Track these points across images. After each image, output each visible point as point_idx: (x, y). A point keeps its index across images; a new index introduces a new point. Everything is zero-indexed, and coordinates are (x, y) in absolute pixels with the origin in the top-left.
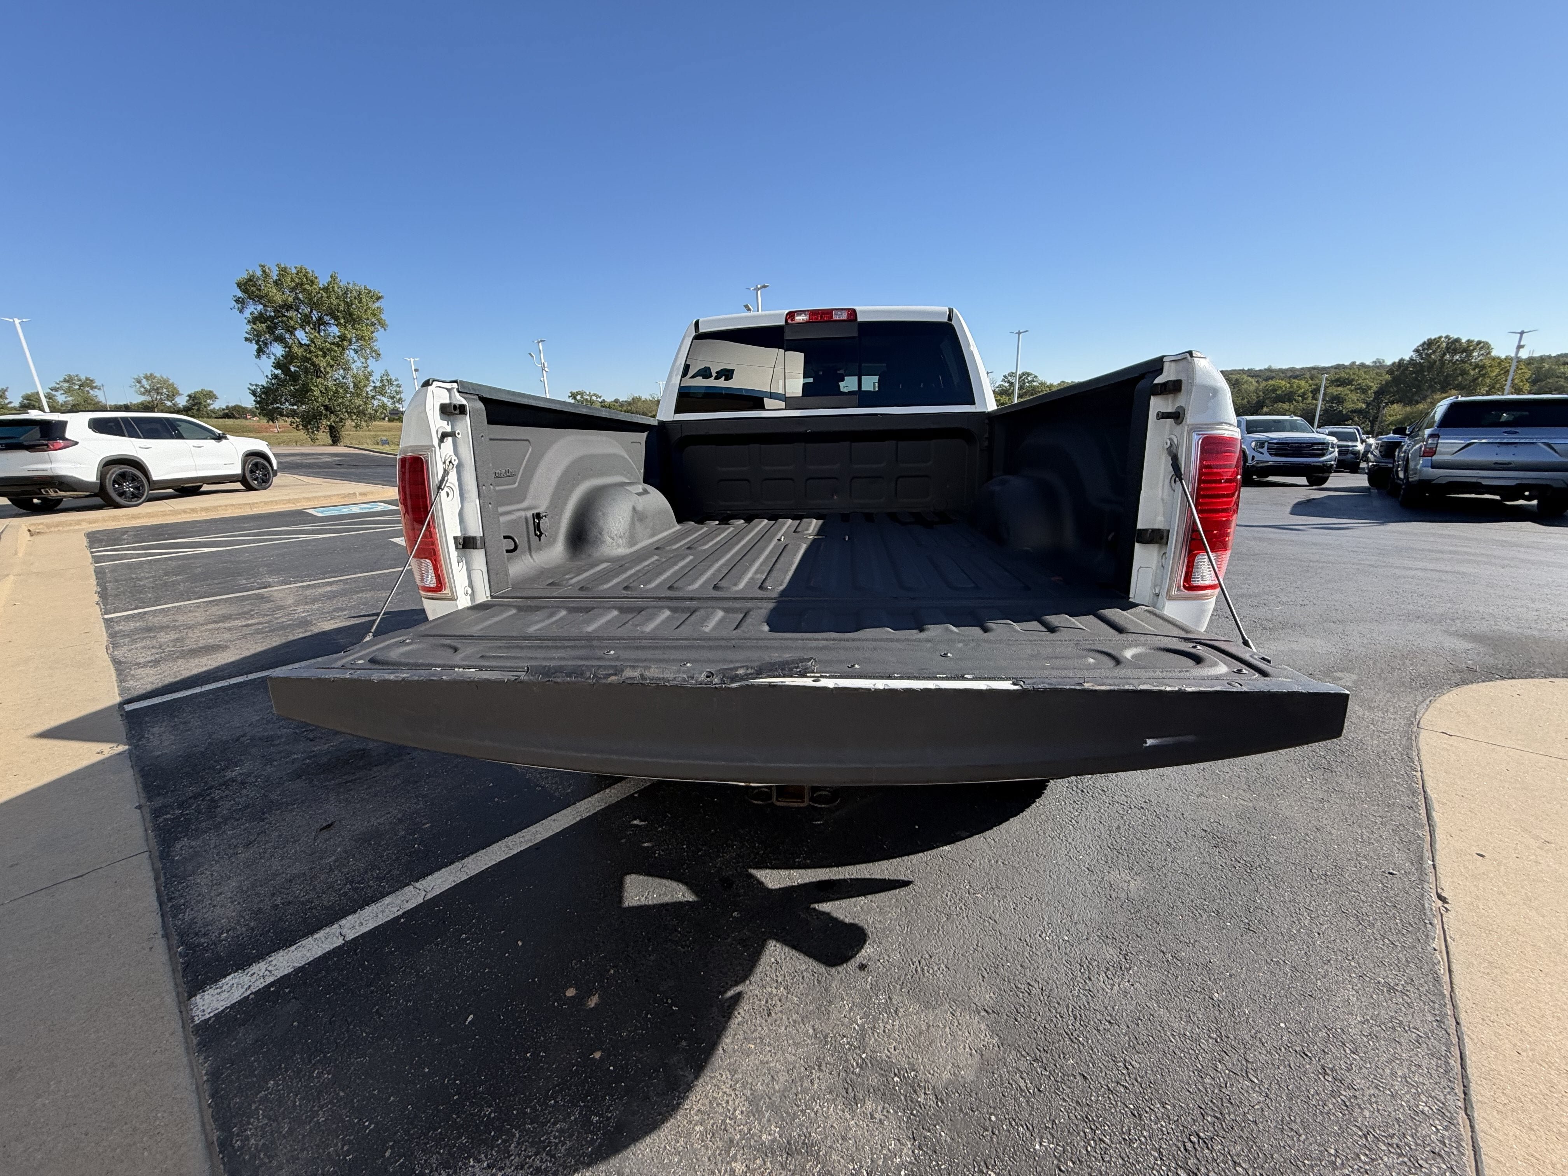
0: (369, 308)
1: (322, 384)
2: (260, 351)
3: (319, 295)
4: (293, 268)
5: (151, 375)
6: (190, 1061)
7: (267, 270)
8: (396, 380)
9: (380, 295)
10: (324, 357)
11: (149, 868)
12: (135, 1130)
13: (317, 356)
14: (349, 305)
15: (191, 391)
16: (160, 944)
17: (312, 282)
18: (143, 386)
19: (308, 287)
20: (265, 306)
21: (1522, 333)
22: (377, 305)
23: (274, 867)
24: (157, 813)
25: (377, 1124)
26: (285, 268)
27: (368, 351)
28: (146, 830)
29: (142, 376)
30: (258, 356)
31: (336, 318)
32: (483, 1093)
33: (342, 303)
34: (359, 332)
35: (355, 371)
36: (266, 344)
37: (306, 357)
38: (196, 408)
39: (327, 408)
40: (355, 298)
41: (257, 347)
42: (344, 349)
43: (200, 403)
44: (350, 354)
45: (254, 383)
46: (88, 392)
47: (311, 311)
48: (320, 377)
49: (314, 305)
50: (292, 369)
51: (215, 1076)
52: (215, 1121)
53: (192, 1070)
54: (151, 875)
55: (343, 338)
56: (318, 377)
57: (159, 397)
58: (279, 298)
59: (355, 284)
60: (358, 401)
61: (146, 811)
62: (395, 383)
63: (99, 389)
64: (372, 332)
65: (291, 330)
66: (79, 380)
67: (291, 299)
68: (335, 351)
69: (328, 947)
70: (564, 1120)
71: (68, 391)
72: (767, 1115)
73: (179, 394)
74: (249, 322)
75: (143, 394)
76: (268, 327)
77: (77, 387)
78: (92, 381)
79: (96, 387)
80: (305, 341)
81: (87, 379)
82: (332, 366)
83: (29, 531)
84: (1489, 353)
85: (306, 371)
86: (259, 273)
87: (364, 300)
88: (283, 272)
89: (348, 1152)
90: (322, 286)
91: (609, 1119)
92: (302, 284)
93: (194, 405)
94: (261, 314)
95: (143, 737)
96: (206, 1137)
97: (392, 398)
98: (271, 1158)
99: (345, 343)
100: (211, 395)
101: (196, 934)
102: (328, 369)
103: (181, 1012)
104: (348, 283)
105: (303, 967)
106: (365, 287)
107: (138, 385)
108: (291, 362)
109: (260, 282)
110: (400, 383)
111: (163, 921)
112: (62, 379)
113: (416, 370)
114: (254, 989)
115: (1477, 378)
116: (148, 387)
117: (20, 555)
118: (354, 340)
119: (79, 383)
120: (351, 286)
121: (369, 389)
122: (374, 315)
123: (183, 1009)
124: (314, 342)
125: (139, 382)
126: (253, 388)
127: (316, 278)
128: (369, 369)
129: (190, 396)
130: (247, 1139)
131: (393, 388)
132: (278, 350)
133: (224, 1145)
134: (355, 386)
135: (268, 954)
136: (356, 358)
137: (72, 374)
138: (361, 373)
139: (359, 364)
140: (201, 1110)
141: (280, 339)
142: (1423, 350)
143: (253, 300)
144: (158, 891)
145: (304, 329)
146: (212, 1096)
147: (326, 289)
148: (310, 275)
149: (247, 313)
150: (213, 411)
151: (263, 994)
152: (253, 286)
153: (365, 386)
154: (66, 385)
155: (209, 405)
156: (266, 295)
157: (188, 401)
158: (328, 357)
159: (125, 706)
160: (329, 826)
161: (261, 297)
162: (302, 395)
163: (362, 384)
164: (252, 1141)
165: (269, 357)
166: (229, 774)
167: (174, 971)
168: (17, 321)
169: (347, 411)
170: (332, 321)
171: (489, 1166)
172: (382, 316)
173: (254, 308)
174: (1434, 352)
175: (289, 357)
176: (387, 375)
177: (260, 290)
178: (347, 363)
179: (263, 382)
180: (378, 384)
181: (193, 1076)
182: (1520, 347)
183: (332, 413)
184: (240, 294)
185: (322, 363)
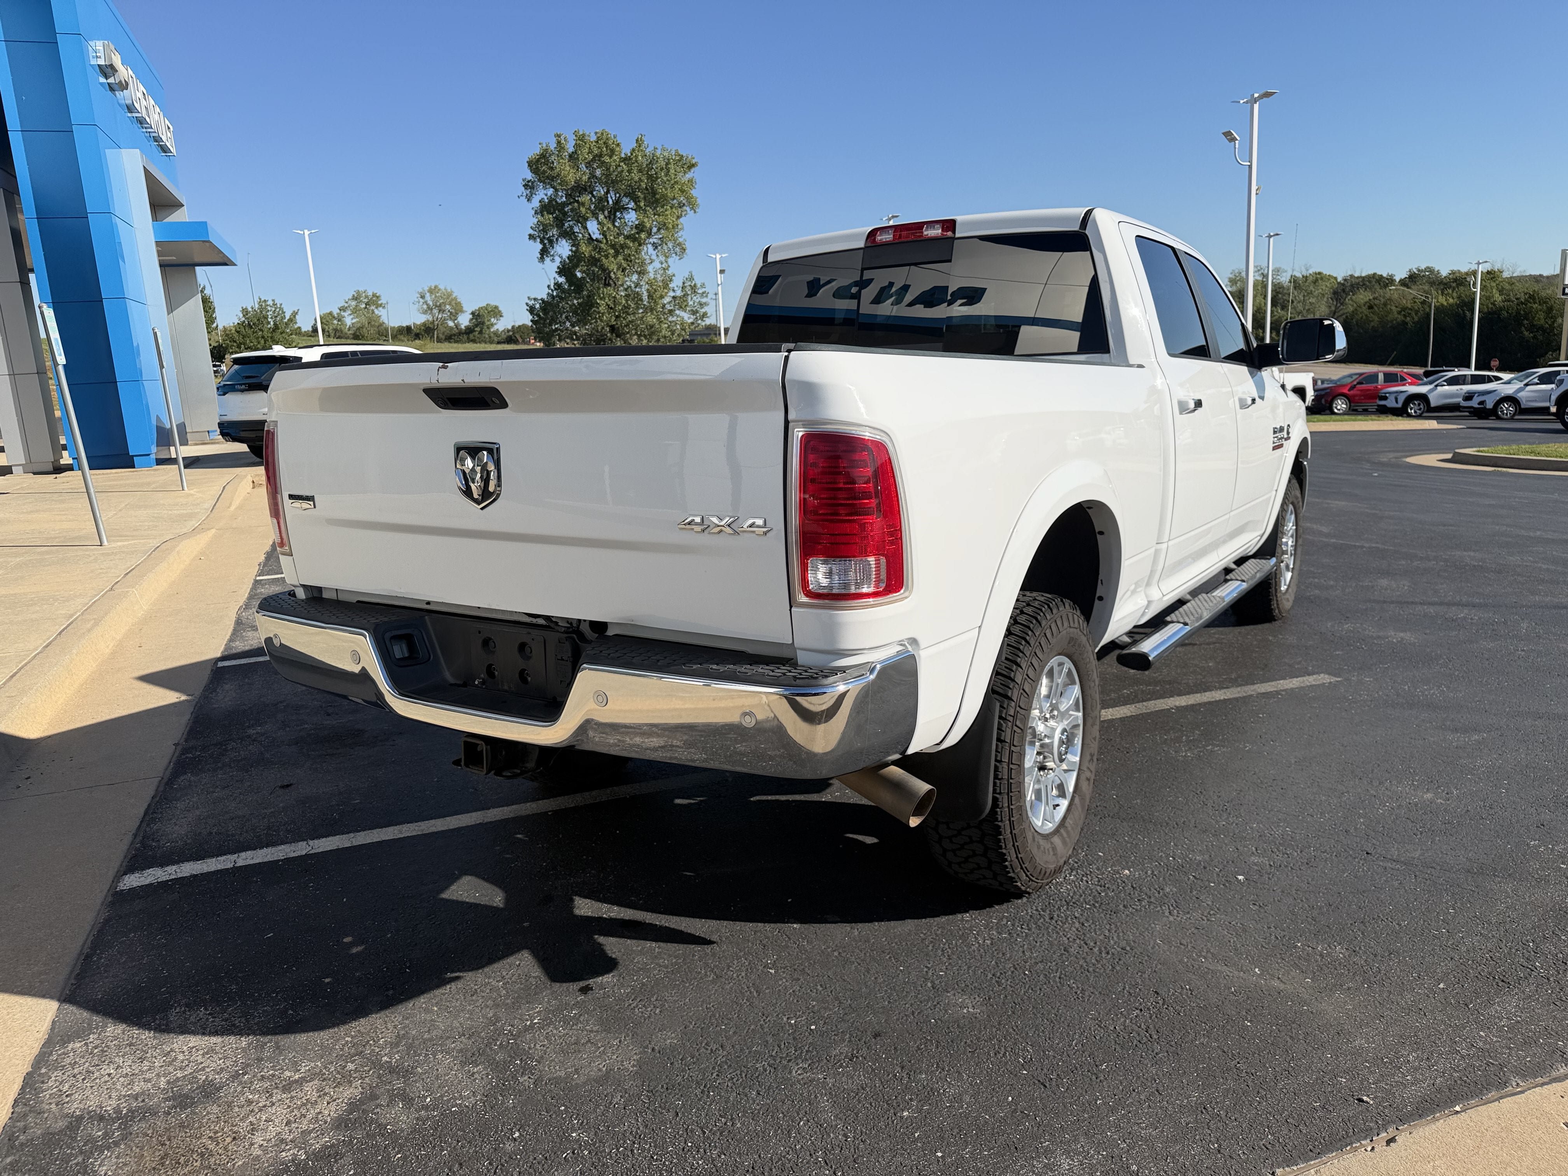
0: (676, 183)
1: (610, 295)
2: (544, 252)
3: (619, 169)
4: (593, 134)
5: (436, 287)
6: (100, 910)
7: (563, 141)
8: (703, 286)
9: (694, 161)
10: (615, 256)
11: (155, 788)
12: (52, 933)
13: (607, 257)
14: (652, 179)
15: (475, 307)
16: (128, 839)
17: (613, 151)
18: (426, 302)
19: (607, 159)
20: (556, 190)
22: (689, 176)
23: (230, 808)
24: (185, 751)
25: (169, 974)
26: (584, 135)
27: (670, 245)
28: (170, 762)
29: (426, 289)
30: (542, 259)
31: (636, 200)
32: (239, 977)
33: (644, 178)
34: (661, 219)
35: (652, 276)
36: (551, 242)
37: (594, 258)
38: (478, 329)
39: (613, 328)
40: (662, 169)
41: (541, 246)
42: (640, 245)
43: (483, 323)
44: (648, 251)
45: (533, 297)
46: (373, 312)
47: (608, 192)
48: (609, 285)
49: (610, 182)
50: (579, 275)
51: (107, 921)
52: (92, 943)
53: (98, 915)
54: (152, 793)
55: (640, 228)
56: (607, 285)
57: (440, 316)
58: (571, 176)
59: (663, 150)
60: (651, 319)
61: (179, 748)
62: (700, 291)
63: (384, 307)
64: (678, 217)
65: (582, 220)
66: (366, 297)
67: (585, 178)
68: (629, 248)
69: (220, 867)
70: (272, 1007)
71: (355, 311)
72: (401, 1048)
73: (462, 311)
74: (536, 213)
75: (425, 312)
76: (556, 218)
77: (364, 306)
78: (378, 297)
79: (381, 305)
80: (596, 235)
81: (374, 295)
82: (624, 270)
83: (253, 482)
85: (594, 278)
86: (553, 146)
87: (672, 171)
88: (581, 139)
89: (145, 982)
90: (623, 156)
91: (299, 1014)
92: (601, 155)
93: (477, 326)
94: (551, 200)
95: (215, 691)
96: (82, 949)
97: (694, 312)
98: (106, 971)
99: (643, 236)
100: (496, 312)
101: (153, 840)
102: (619, 273)
103: (113, 882)
104: (655, 148)
105: (197, 875)
106: (676, 151)
107: (422, 301)
108: (576, 266)
109: (553, 158)
110: (707, 290)
111: (140, 826)
112: (351, 297)
113: (722, 272)
114: (159, 880)
116: (431, 303)
117: (232, 508)
118: (655, 230)
119: (366, 300)
120: (658, 153)
121: (666, 300)
122: (682, 191)
123: (116, 880)
124: (605, 237)
125: (423, 297)
126: (531, 303)
127: (618, 145)
128: (669, 272)
129: (473, 313)
130: (101, 958)
131: (697, 299)
132: (564, 249)
133: (88, 957)
134: (650, 296)
135: (183, 862)
136: (654, 257)
137: (361, 289)
138: (659, 278)
139: (657, 265)
140: (88, 935)
141: (568, 234)
143: (544, 183)
144: (149, 805)
145: (597, 218)
146: (98, 932)
147: (626, 160)
148: (610, 142)
149: (536, 203)
150: (496, 333)
151: (163, 885)
152: (545, 164)
153: (662, 297)
154: (354, 303)
155: (492, 325)
156: (559, 175)
157: (471, 320)
158: (620, 257)
159: (219, 663)
160: (288, 786)
161: (552, 178)
162: (585, 311)
163: (658, 294)
164: (103, 961)
165: (553, 260)
166: (251, 731)
167: (125, 857)
168: (307, 233)
169: (636, 334)
170: (632, 205)
171: (209, 1014)
172: (694, 192)
173: (543, 194)
175: (575, 258)
176: (691, 278)
177: (552, 169)
178: (643, 264)
179: (543, 294)
180: (679, 293)
181: (96, 918)
183: (618, 336)
184: (529, 176)
185: (612, 264)
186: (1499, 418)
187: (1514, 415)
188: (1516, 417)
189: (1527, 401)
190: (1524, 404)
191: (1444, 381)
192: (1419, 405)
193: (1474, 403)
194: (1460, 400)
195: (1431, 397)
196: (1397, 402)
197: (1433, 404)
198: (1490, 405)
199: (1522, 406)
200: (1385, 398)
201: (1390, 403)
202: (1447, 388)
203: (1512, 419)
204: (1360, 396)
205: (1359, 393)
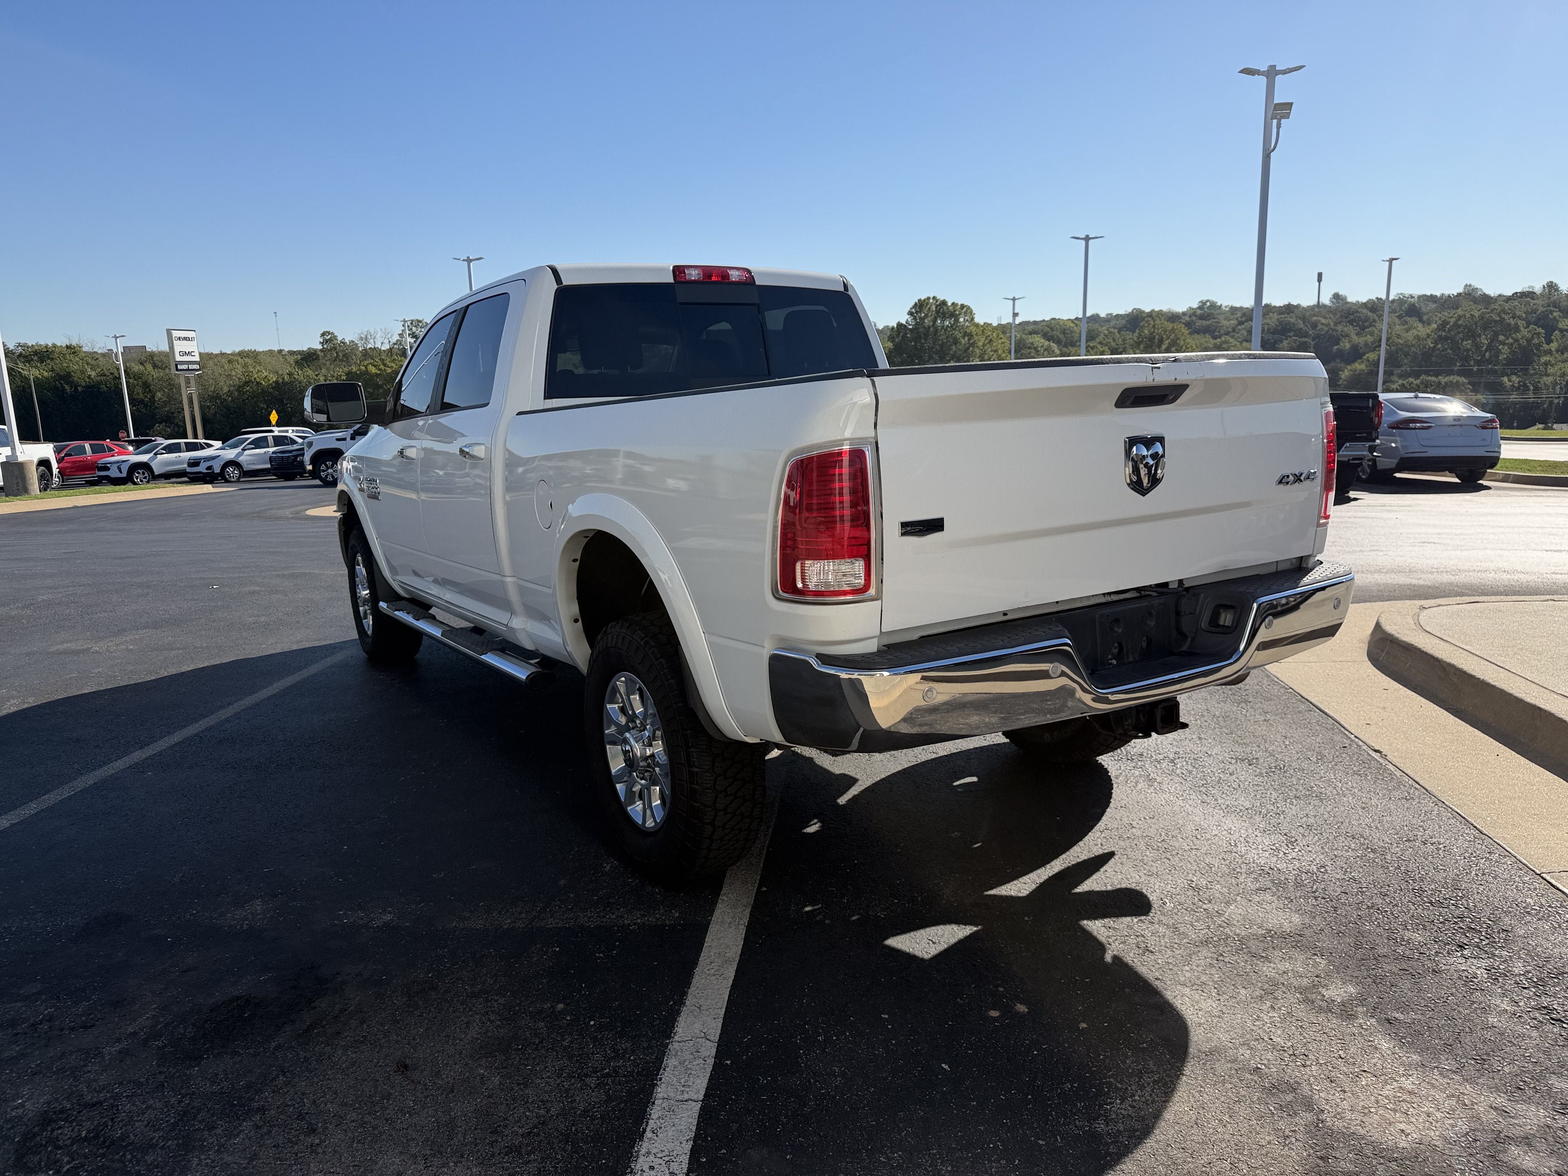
21: (1014, 299)
84: (973, 319)
115: (968, 348)
142: (917, 312)
174: (926, 315)
182: (1015, 315)
186: (227, 481)
187: (239, 477)
188: (242, 480)
189: (247, 464)
190: (246, 467)
191: (162, 449)
192: (144, 473)
193: (202, 468)
194: (186, 466)
195: (153, 465)
196: (121, 472)
197: (157, 472)
198: (217, 470)
199: (245, 470)
200: (108, 469)
201: (114, 473)
202: (165, 455)
203: (238, 481)
204: (71, 468)
205: (67, 465)
